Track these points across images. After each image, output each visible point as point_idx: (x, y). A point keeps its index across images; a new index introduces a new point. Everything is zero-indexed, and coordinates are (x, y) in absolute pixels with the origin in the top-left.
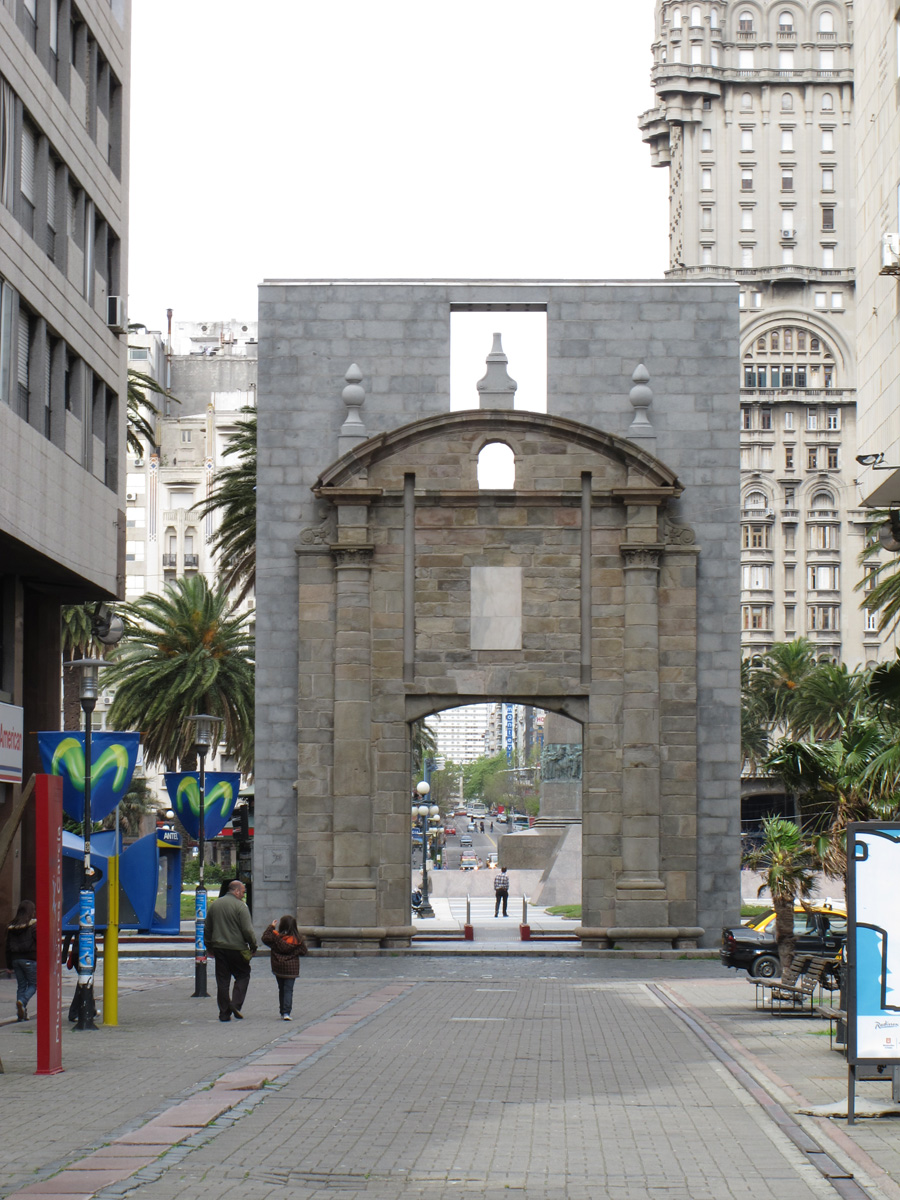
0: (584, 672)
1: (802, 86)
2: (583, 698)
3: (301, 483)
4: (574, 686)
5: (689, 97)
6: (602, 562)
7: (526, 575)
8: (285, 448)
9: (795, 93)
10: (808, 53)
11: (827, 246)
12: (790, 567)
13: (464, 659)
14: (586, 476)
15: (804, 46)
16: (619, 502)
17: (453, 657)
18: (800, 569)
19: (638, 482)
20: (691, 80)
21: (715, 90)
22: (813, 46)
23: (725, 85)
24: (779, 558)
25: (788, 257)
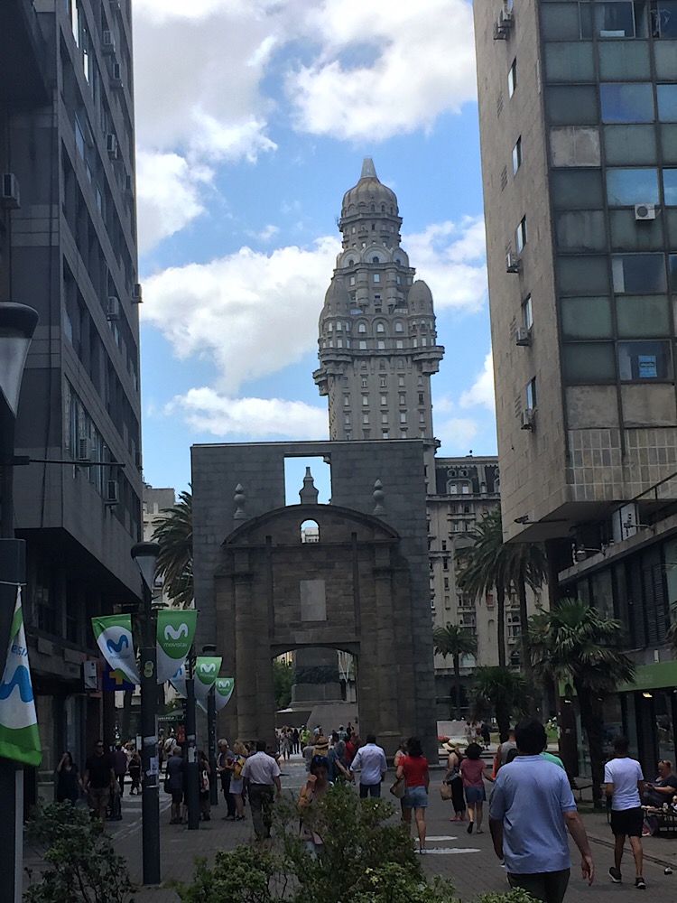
0: (358, 630)
1: (389, 357)
2: (358, 643)
3: (215, 543)
4: (353, 637)
5: (337, 363)
6: (364, 576)
7: (327, 584)
8: (206, 526)
9: (386, 359)
10: (391, 341)
13: (298, 626)
14: (354, 534)
15: (389, 338)
16: (371, 547)
17: (294, 626)
19: (378, 537)
20: (338, 355)
21: (349, 359)
22: (393, 338)
23: (354, 357)
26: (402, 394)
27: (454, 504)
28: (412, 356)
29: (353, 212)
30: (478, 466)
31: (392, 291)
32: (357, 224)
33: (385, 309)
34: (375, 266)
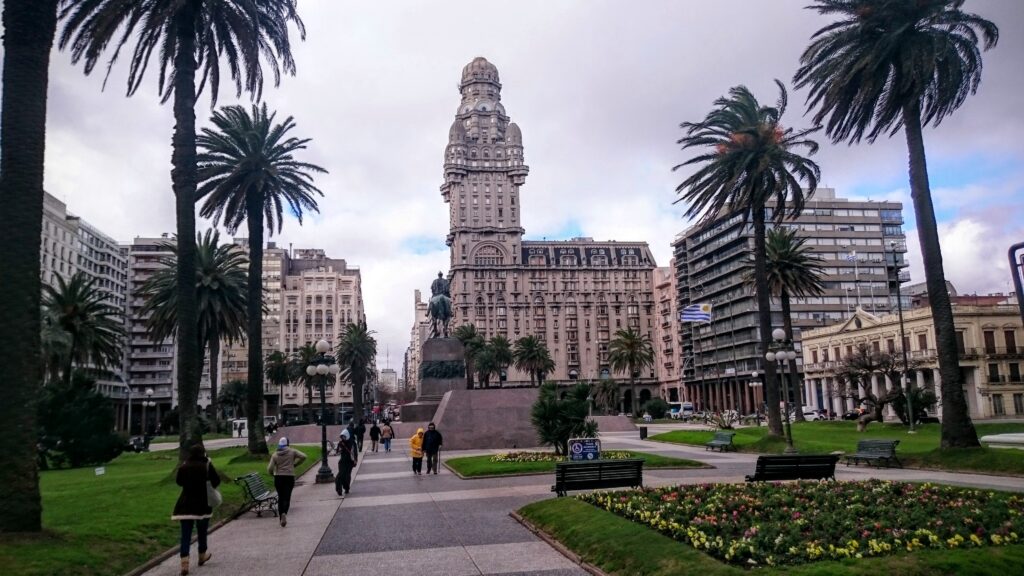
1: (492, 172)
5: (457, 174)
9: (490, 175)
10: (493, 162)
11: (501, 221)
12: (491, 321)
15: (492, 160)
18: (494, 322)
20: (457, 169)
21: (465, 173)
22: (495, 160)
23: (468, 171)
24: (488, 318)
25: (488, 224)
26: (500, 197)
27: (534, 271)
28: (507, 172)
29: (469, 78)
30: (550, 247)
31: (494, 130)
32: (472, 86)
33: (489, 141)
34: (483, 114)
